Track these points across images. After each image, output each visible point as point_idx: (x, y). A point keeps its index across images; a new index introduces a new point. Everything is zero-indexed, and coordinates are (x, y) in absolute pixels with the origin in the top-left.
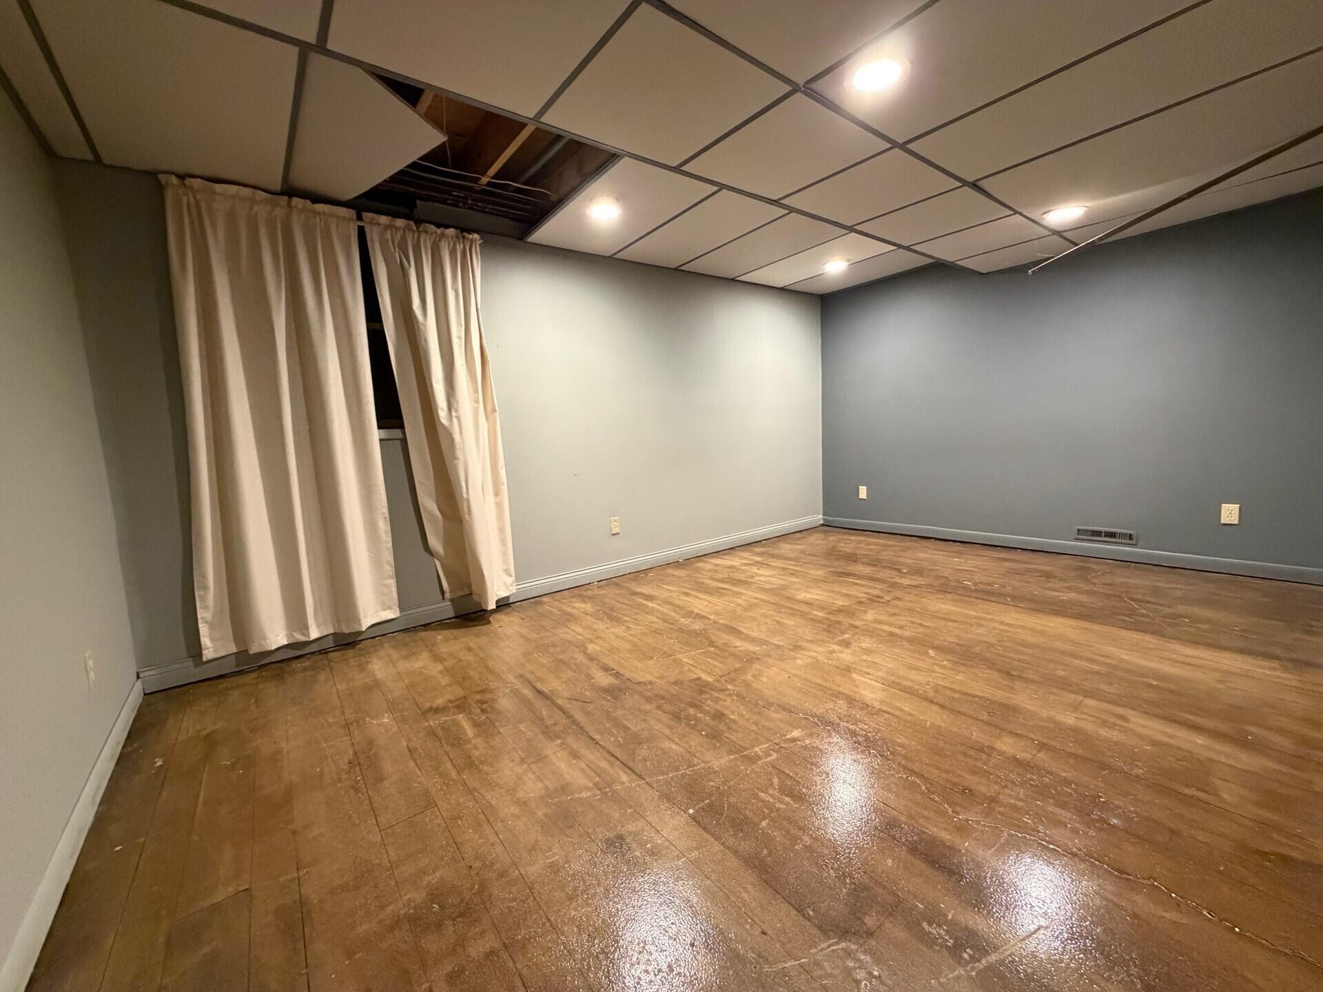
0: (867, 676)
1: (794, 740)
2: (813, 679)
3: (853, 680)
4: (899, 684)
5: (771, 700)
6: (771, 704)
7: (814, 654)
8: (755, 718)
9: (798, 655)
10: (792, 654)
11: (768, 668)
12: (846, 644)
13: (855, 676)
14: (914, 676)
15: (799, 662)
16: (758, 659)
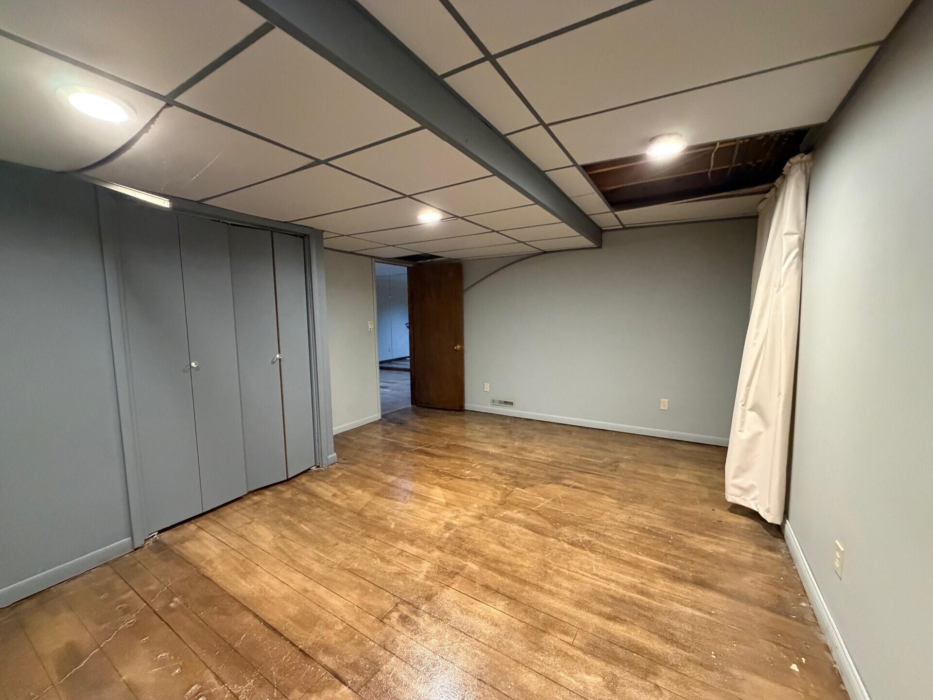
0: (437, 502)
1: (468, 470)
2: (466, 496)
3: (445, 498)
4: (422, 499)
5: (482, 482)
6: (481, 480)
7: (467, 513)
8: (485, 475)
9: (477, 511)
10: (481, 512)
11: (491, 499)
12: (448, 527)
13: (444, 501)
14: (411, 506)
15: (476, 506)
16: (500, 504)
